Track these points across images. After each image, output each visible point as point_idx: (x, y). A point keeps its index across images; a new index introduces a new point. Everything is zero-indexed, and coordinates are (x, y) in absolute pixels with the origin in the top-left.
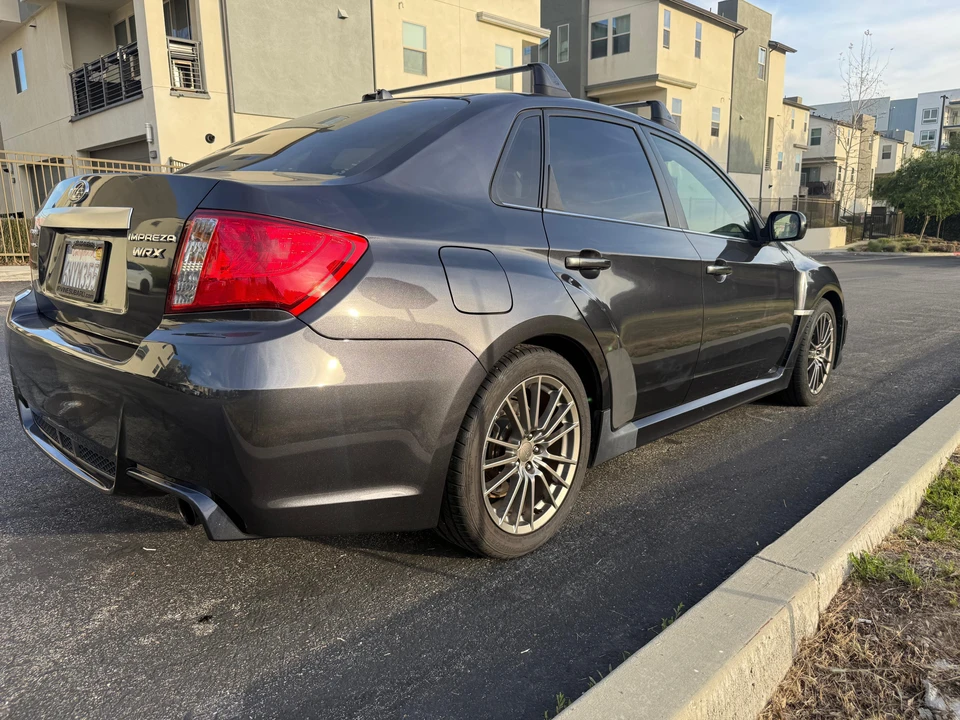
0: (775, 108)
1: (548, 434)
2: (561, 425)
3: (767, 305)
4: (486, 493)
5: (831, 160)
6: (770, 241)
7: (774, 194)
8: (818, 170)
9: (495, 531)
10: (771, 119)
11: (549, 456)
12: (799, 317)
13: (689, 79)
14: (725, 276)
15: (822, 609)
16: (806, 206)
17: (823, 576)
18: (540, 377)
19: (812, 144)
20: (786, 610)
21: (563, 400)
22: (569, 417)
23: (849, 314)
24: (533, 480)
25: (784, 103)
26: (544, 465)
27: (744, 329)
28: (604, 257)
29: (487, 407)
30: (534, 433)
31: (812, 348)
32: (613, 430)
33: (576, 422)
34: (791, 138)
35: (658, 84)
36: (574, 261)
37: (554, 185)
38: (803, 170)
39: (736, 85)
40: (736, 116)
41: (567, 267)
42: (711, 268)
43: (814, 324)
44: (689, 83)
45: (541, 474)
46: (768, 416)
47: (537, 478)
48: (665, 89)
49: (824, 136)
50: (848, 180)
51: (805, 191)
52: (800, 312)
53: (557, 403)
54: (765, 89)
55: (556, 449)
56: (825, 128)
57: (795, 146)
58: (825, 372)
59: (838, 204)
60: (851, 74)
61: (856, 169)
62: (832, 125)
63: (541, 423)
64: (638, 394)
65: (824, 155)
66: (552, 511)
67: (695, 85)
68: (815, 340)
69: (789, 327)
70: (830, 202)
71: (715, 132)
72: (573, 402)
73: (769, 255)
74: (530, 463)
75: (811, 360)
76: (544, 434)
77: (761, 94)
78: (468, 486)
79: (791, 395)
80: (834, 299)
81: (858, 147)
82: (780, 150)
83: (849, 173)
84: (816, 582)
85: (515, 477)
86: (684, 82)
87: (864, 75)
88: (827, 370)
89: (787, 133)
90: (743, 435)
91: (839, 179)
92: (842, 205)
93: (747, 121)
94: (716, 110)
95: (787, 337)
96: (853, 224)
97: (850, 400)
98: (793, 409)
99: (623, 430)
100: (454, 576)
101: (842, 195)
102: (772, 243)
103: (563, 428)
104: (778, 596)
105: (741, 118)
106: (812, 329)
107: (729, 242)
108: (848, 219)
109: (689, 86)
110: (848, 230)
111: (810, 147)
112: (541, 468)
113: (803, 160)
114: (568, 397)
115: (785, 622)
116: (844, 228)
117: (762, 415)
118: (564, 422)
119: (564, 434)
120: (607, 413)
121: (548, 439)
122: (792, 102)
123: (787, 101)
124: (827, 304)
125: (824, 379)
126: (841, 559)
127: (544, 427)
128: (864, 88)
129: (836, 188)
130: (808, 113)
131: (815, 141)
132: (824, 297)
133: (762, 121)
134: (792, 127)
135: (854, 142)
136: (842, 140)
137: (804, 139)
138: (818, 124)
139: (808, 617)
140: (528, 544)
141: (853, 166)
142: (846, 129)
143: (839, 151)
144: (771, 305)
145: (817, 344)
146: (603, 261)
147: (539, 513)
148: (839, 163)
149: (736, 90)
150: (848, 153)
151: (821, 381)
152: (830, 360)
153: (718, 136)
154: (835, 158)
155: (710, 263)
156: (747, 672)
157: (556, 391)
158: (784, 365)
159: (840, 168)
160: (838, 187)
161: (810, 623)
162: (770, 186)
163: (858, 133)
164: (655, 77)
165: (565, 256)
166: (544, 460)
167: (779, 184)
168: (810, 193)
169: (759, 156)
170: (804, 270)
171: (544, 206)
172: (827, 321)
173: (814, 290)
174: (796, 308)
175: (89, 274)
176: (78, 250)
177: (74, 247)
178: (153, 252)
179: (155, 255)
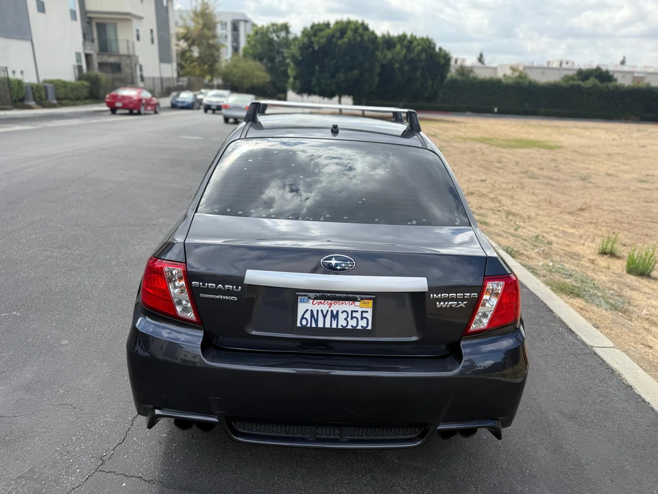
175: (352, 318)
176: (323, 301)
177: (314, 299)
178: (459, 304)
179: (458, 306)
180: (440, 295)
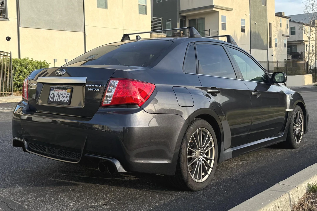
0: (271, 18)
1: (205, 148)
2: (208, 146)
3: (275, 109)
4: (188, 166)
5: (301, 42)
6: (274, 83)
7: (274, 59)
8: (296, 46)
9: (191, 179)
10: (270, 24)
11: (205, 156)
12: (288, 112)
13: (229, 6)
14: (258, 96)
15: (299, 198)
16: (291, 64)
17: (299, 188)
18: (202, 128)
19: (291, 34)
20: (287, 194)
21: (209, 137)
22: (211, 143)
23: (309, 111)
24: (201, 164)
25: (276, 15)
26: (204, 159)
27: (266, 118)
28: (218, 89)
29: (188, 137)
30: (201, 148)
31: (294, 125)
32: (225, 150)
33: (213, 145)
34: (281, 32)
35: (214, 9)
36: (209, 90)
37: (200, 66)
38: (288, 47)
39: (252, 8)
40: (253, 23)
41: (207, 93)
42: (253, 93)
43: (294, 115)
44: (229, 8)
45: (203, 162)
46: (279, 152)
47: (202, 163)
48: (218, 12)
49: (297, 30)
50: (311, 51)
51: (290, 57)
52: (288, 110)
53: (207, 139)
54: (266, 10)
55: (207, 154)
56: (297, 27)
57: (283, 35)
58: (301, 135)
59: (307, 63)
60: (307, 2)
61: (314, 46)
62: (300, 25)
63: (203, 144)
64: (232, 138)
65: (297, 39)
66: (207, 176)
67: (232, 9)
68: (295, 121)
69: (284, 117)
70: (303, 62)
71: (243, 30)
72: (212, 138)
73: (274, 89)
74: (199, 158)
75: (294, 130)
76: (203, 148)
77: (264, 12)
78: (183, 162)
79: (287, 144)
80: (302, 105)
81: (314, 36)
82: (276, 37)
83: (311, 48)
84: (297, 189)
85: (196, 162)
86: (227, 8)
87: (313, 2)
88: (302, 134)
89: (278, 30)
90: (270, 158)
91: (307, 51)
92: (309, 64)
93: (258, 25)
94: (243, 20)
95: (283, 122)
96: (315, 73)
97: (312, 147)
98: (289, 150)
99: (228, 151)
100: (178, 195)
101: (309, 59)
102: (274, 84)
103: (209, 147)
104: (285, 191)
105: (255, 24)
106: (294, 117)
107: (258, 84)
108: (313, 70)
109: (229, 10)
110: (313, 76)
111: (290, 36)
112: (203, 160)
113: (288, 42)
114: (210, 136)
115: (287, 197)
116: (311, 75)
117: (277, 152)
118: (209, 145)
119: (209, 149)
120: (222, 143)
121: (205, 150)
122: (279, 15)
123: (277, 14)
124: (298, 107)
125: (301, 138)
126: (305, 184)
127: (204, 146)
128: (314, 8)
129: (305, 56)
130: (288, 20)
131: (293, 32)
132: (296, 104)
133: (266, 25)
134: (281, 27)
135: (312, 33)
136: (306, 32)
137: (287, 32)
138: (293, 25)
139: (295, 199)
140: (201, 186)
141: (313, 44)
142: (308, 27)
143: (305, 38)
144: (277, 109)
145: (296, 123)
146: (217, 90)
147: (203, 176)
148: (306, 43)
149: (252, 11)
150: (309, 38)
151: (299, 139)
152: (302, 130)
153: (244, 32)
154: (303, 41)
155: (253, 91)
156: (277, 207)
157: (206, 133)
158: (283, 131)
159: (306, 45)
160: (306, 54)
161: (295, 200)
162: (272, 55)
163: (313, 29)
164: (213, 6)
165: (206, 89)
166: (204, 157)
167: (276, 54)
168: (292, 58)
169: (266, 41)
170: (288, 94)
171: (198, 73)
172: (299, 114)
173: (293, 102)
174: (286, 109)
175: (64, 97)
176: (57, 90)
177: (55, 89)
178: (96, 90)
179: (97, 91)
180: (89, 85)
